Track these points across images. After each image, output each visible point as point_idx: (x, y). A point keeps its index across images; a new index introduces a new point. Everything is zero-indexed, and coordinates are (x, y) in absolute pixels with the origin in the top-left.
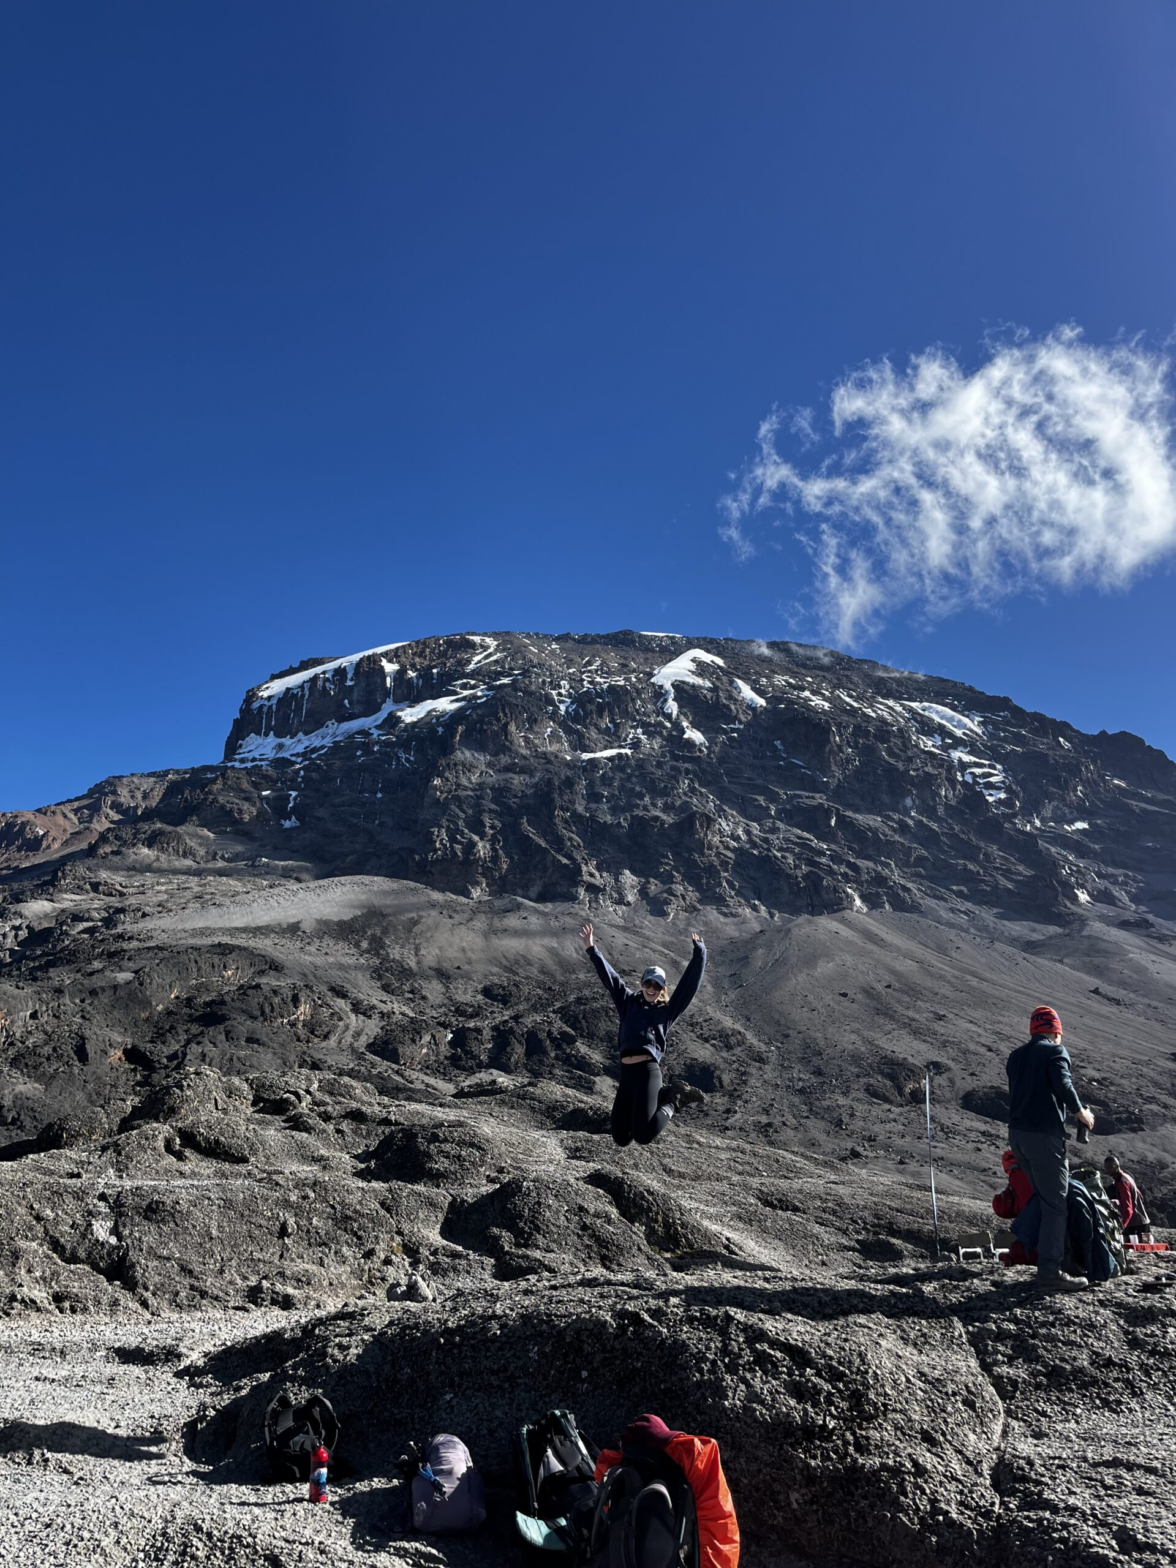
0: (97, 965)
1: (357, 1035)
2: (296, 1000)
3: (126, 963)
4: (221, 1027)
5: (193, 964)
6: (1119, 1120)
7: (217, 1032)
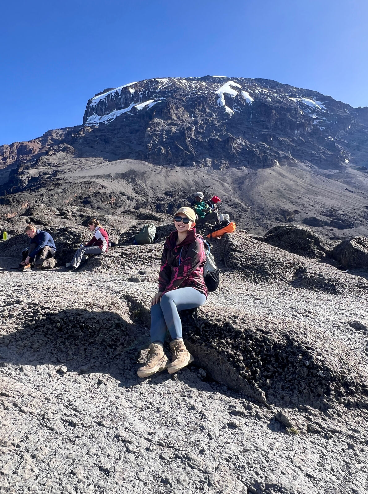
0: (52, 188)
1: (129, 206)
2: (110, 196)
3: (60, 187)
4: (90, 205)
5: (80, 187)
6: (348, 225)
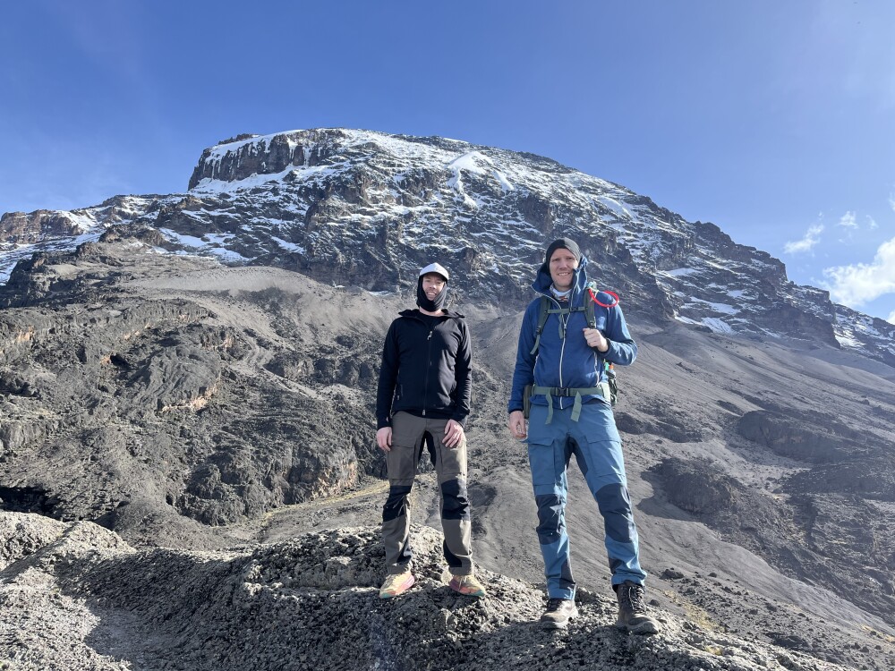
0: (98, 305)
1: (260, 358)
2: (223, 335)
3: (116, 305)
4: (175, 348)
5: (160, 310)
6: (689, 435)
7: (172, 351)
